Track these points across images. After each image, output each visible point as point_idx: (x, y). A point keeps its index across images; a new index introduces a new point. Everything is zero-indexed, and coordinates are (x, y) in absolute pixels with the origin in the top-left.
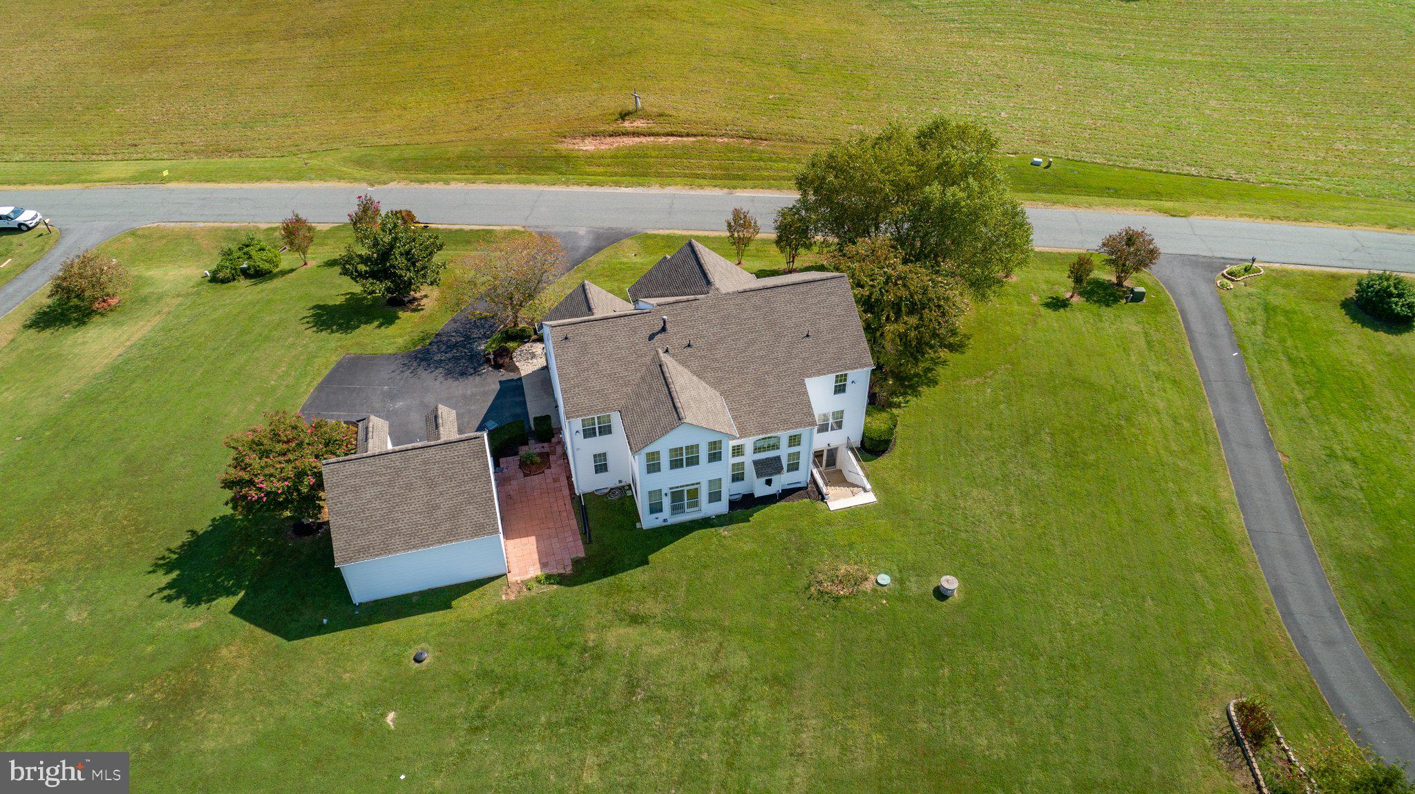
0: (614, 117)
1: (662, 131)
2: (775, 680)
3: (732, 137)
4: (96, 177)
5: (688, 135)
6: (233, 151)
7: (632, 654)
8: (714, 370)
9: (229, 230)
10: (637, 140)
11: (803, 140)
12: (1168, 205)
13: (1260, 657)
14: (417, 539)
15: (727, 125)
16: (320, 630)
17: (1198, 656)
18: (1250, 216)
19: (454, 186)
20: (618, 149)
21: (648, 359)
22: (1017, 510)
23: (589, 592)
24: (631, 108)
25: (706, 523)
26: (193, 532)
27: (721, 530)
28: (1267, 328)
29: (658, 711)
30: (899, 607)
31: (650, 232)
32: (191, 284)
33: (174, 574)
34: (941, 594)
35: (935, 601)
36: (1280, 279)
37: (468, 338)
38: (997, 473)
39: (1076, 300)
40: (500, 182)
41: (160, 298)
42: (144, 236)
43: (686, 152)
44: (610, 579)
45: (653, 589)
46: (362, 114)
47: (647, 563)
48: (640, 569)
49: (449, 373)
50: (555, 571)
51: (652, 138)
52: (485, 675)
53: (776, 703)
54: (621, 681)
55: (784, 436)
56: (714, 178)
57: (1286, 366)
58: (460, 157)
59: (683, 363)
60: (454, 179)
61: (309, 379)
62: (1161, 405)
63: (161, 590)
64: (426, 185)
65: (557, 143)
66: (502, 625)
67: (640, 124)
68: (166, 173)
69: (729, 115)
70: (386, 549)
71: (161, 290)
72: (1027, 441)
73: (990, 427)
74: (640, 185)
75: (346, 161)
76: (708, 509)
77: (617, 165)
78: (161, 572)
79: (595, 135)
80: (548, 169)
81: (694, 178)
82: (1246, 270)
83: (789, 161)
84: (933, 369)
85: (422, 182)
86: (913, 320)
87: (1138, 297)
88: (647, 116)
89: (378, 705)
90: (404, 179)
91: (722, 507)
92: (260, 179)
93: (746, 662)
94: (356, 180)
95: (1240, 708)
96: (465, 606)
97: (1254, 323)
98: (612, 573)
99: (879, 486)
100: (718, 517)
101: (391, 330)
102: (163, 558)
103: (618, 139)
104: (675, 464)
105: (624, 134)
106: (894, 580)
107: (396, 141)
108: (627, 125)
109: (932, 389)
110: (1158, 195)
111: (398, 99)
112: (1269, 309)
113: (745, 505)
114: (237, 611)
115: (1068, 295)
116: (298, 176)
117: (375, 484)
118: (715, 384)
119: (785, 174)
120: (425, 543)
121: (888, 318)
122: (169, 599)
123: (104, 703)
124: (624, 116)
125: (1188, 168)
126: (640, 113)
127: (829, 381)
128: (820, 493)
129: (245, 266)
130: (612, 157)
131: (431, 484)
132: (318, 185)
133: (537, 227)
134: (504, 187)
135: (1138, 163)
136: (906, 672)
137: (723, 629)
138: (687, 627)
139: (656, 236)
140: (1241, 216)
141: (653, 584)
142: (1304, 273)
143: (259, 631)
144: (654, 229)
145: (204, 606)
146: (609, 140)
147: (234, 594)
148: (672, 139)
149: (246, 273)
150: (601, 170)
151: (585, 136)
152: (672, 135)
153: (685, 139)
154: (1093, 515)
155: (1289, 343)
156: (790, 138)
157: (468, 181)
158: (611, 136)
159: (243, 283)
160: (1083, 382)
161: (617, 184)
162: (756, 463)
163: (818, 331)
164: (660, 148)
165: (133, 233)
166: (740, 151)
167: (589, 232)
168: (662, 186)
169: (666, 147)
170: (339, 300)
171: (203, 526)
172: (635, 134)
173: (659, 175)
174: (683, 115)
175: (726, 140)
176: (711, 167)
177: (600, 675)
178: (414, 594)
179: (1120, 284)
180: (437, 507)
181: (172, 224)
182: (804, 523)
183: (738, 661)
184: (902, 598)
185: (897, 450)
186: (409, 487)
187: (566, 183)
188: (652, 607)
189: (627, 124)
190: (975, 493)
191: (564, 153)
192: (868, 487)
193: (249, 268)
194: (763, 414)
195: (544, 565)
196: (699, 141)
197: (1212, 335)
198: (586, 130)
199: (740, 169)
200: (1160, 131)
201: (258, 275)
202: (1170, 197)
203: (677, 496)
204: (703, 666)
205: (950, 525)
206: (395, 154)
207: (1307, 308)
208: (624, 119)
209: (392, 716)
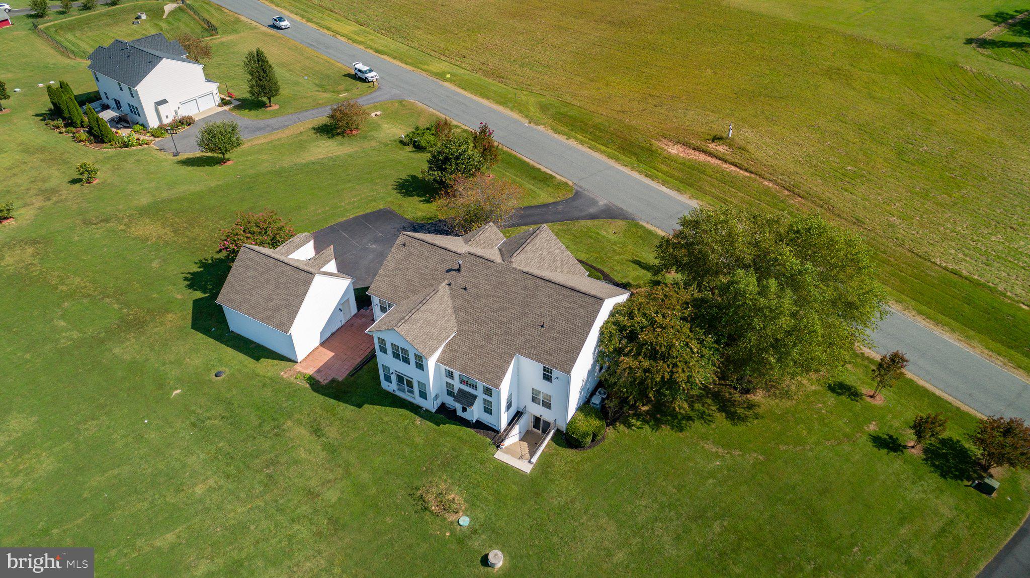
0: (707, 137)
1: (731, 159)
2: (335, 522)
3: (778, 184)
4: (426, 67)
5: (746, 170)
6: (499, 77)
7: (293, 447)
8: (467, 313)
10: (709, 159)
14: (254, 311)
15: (782, 175)
19: (572, 142)
20: (689, 160)
21: (436, 283)
22: (620, 556)
23: (318, 400)
24: (724, 135)
27: (418, 419)
29: (266, 485)
30: (452, 544)
31: (642, 223)
32: (392, 139)
33: (200, 270)
35: (476, 562)
38: (641, 521)
39: (915, 452)
40: (598, 150)
41: (372, 139)
42: (404, 106)
43: (732, 182)
44: (334, 402)
45: (345, 423)
46: (581, 80)
47: (360, 407)
48: (353, 407)
50: (318, 378)
51: (719, 162)
52: (228, 403)
53: (319, 534)
54: (270, 456)
55: (479, 383)
58: (595, 127)
59: (453, 297)
60: (576, 139)
61: (358, 211)
63: (188, 273)
64: (556, 135)
65: (657, 140)
66: (264, 385)
67: (721, 149)
68: (448, 76)
69: (792, 168)
71: (377, 136)
72: (697, 519)
73: (679, 488)
74: (678, 190)
75: (538, 104)
76: (416, 399)
77: (679, 170)
78: (198, 265)
79: (684, 144)
80: (634, 154)
84: (693, 420)
85: (556, 131)
86: (646, 364)
87: (986, 488)
88: (731, 145)
90: (550, 126)
92: (485, 96)
93: (334, 499)
98: (339, 400)
99: (544, 466)
100: (428, 412)
101: (424, 206)
102: (206, 260)
103: (697, 153)
104: (396, 356)
105: (703, 151)
106: (470, 526)
107: (576, 103)
108: (712, 146)
109: (673, 432)
111: (611, 78)
113: (448, 414)
114: (196, 302)
115: (912, 443)
117: (256, 270)
118: (460, 323)
121: (631, 351)
122: (186, 279)
123: (116, 306)
124: (715, 139)
126: (728, 141)
127: (538, 366)
128: (502, 441)
129: (417, 140)
130: (681, 164)
131: (277, 287)
132: (507, 112)
133: (581, 187)
134: (597, 155)
137: (347, 472)
138: (334, 456)
139: (642, 227)
141: (348, 421)
144: (647, 222)
145: (191, 291)
146: (691, 151)
147: (205, 293)
148: (733, 168)
149: (414, 144)
151: (678, 142)
152: (736, 166)
153: (742, 172)
157: (581, 142)
158: (694, 149)
159: (410, 148)
160: (814, 513)
161: (664, 183)
162: (460, 390)
163: (552, 328)
164: (717, 170)
165: (402, 102)
166: (774, 197)
167: (605, 205)
168: (690, 197)
169: (723, 172)
172: (711, 154)
173: (700, 189)
174: (759, 155)
175: (771, 185)
176: (742, 200)
177: (267, 445)
178: (255, 343)
179: (984, 467)
180: (271, 300)
181: (420, 104)
183: (332, 495)
184: (460, 542)
185: (588, 452)
186: (268, 281)
187: (633, 169)
188: (332, 432)
191: (654, 148)
192: (535, 461)
193: (418, 142)
194: (472, 359)
196: (749, 178)
198: (682, 139)
201: (418, 147)
203: (400, 379)
204: (313, 483)
205: (556, 526)
206: (564, 110)
208: (713, 141)
209: (178, 391)
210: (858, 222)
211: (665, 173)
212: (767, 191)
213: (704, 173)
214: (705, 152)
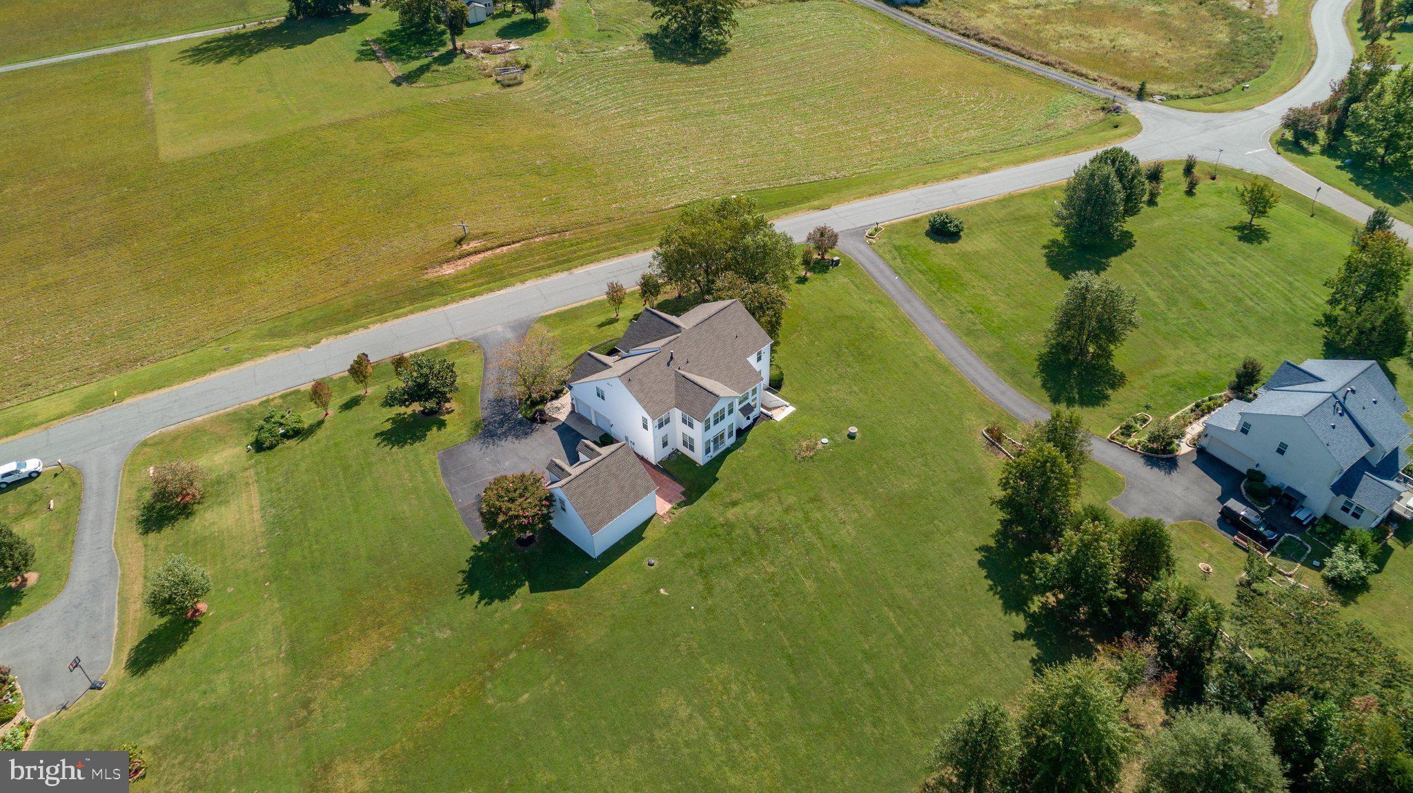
0: (452, 245)
1: (494, 245)
2: (812, 500)
3: (544, 235)
5: (514, 243)
6: (136, 361)
7: (745, 517)
9: (228, 415)
10: (480, 256)
11: (589, 224)
12: (816, 203)
13: (982, 409)
14: (623, 506)
15: (535, 228)
16: (589, 577)
17: (961, 418)
18: (859, 198)
19: (373, 328)
20: (471, 266)
21: (673, 376)
22: (856, 389)
23: (703, 503)
24: (461, 234)
25: (728, 451)
26: (463, 572)
27: (738, 450)
28: (902, 260)
29: (775, 533)
30: (838, 449)
31: (544, 314)
32: (244, 459)
33: (477, 593)
34: (851, 437)
35: (851, 441)
36: (892, 230)
37: (505, 414)
38: (836, 375)
39: (809, 274)
40: (405, 315)
41: (232, 476)
42: (155, 444)
43: (520, 255)
44: (707, 493)
45: (730, 487)
46: (226, 299)
47: (717, 479)
49: (517, 437)
50: (678, 502)
51: (490, 252)
52: (688, 556)
53: (819, 509)
54: (751, 531)
55: (750, 391)
56: (549, 266)
57: (920, 276)
58: (357, 307)
61: (431, 474)
62: (881, 315)
63: (479, 602)
64: (351, 334)
65: (423, 274)
66: (676, 533)
67: (474, 245)
69: (532, 220)
70: (611, 518)
71: (225, 471)
72: (838, 356)
73: (818, 355)
74: (506, 286)
75: (261, 337)
76: (729, 442)
77: (479, 277)
78: (468, 596)
79: (448, 261)
80: (433, 295)
81: (538, 271)
82: (876, 230)
83: (591, 240)
85: (346, 332)
87: (837, 263)
88: (476, 238)
89: (653, 589)
90: (330, 335)
91: (733, 439)
92: (205, 373)
93: (795, 499)
94: (288, 348)
95: (987, 431)
96: (648, 533)
97: (895, 258)
98: (706, 491)
99: (792, 402)
100: (732, 445)
101: (450, 428)
102: (460, 590)
103: (466, 259)
104: (716, 422)
106: (829, 439)
107: (285, 310)
110: (807, 199)
111: (246, 278)
112: (897, 248)
113: (741, 433)
114: (533, 590)
115: (803, 273)
116: (236, 360)
119: (594, 250)
120: (627, 507)
121: (762, 314)
122: (489, 604)
123: (513, 655)
124: (459, 242)
125: (812, 177)
126: (469, 236)
127: (755, 356)
128: (767, 416)
129: (282, 431)
130: (471, 273)
132: (262, 361)
133: (466, 335)
134: (412, 317)
135: (785, 182)
136: (860, 473)
137: (774, 490)
138: (759, 497)
139: (550, 316)
140: (855, 199)
141: (728, 486)
142: (901, 223)
143: (557, 592)
144: (544, 312)
145: (513, 598)
146: (460, 262)
147: (523, 585)
148: (505, 248)
149: (286, 436)
150: (469, 284)
151: (441, 264)
152: (503, 246)
153: (513, 246)
154: (887, 378)
155: (915, 263)
156: (579, 225)
157: (381, 321)
158: (460, 258)
160: (843, 317)
161: (491, 290)
162: (740, 410)
164: (498, 257)
165: (145, 444)
166: (556, 243)
167: (505, 328)
168: (523, 282)
169: (503, 256)
170: (388, 426)
171: (466, 567)
172: (476, 252)
173: (512, 275)
174: (501, 230)
175: (541, 238)
176: (544, 260)
177: (738, 532)
179: (823, 258)
180: (623, 487)
181: (172, 427)
182: (772, 432)
183: (791, 500)
184: (838, 445)
185: (786, 381)
187: (454, 301)
189: (465, 247)
190: (833, 388)
191: (435, 281)
192: (788, 404)
193: (288, 431)
195: (670, 502)
196: (523, 245)
197: (881, 271)
198: (439, 260)
199: (563, 256)
200: (781, 156)
201: (296, 433)
202: (814, 198)
203: (715, 441)
204: (779, 508)
205: (834, 406)
207: (912, 242)
208: (460, 244)
209: (662, 591)
210: (610, 220)
211: (474, 286)
212: (548, 244)
213: (494, 265)
214: (469, 254)
